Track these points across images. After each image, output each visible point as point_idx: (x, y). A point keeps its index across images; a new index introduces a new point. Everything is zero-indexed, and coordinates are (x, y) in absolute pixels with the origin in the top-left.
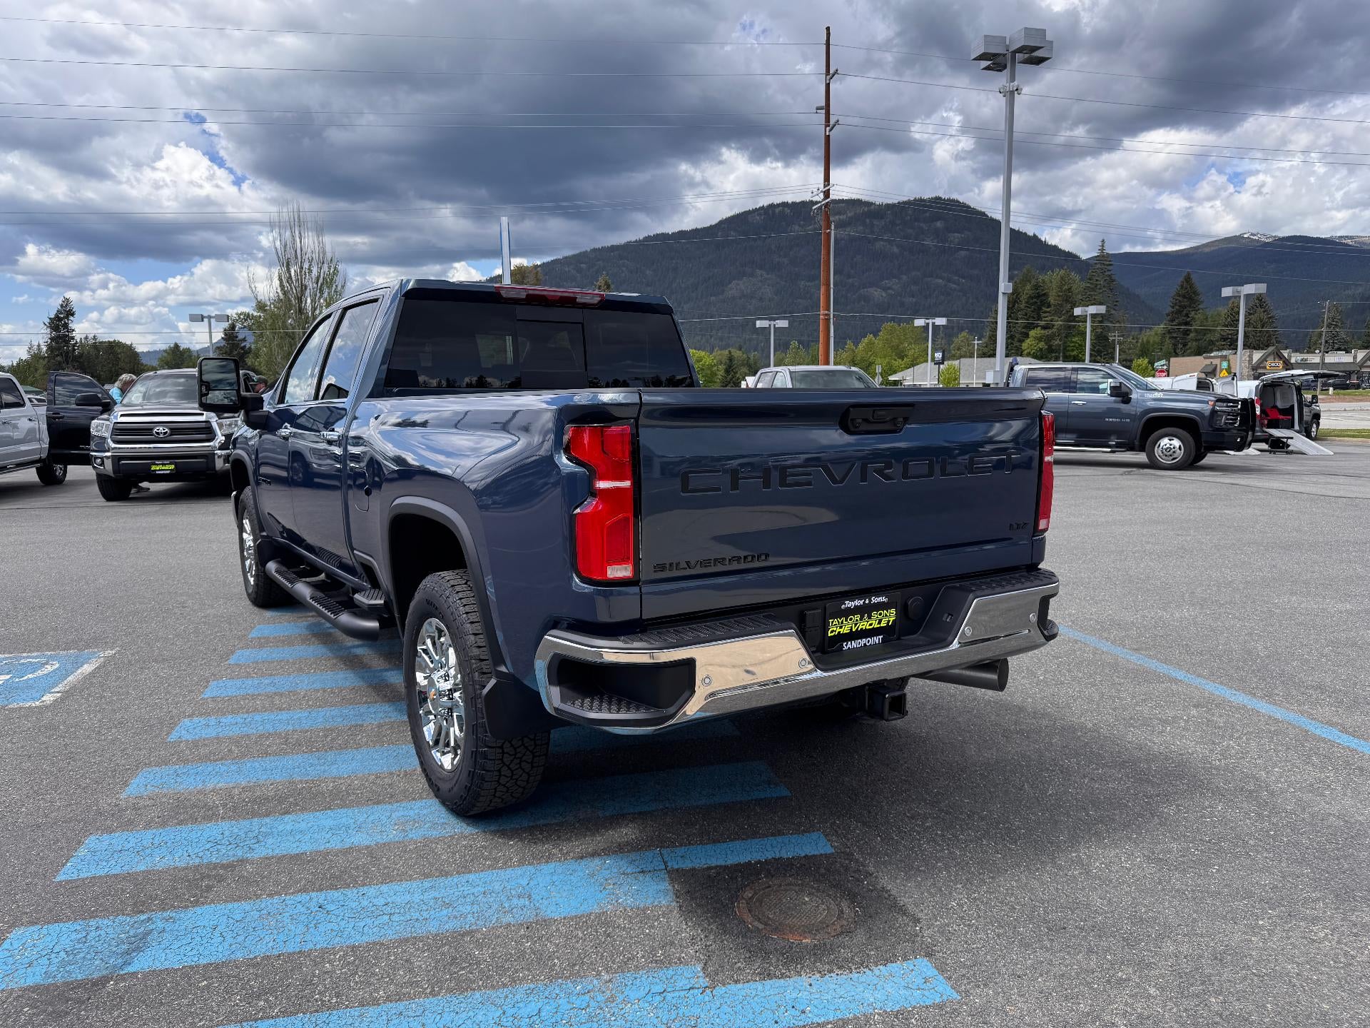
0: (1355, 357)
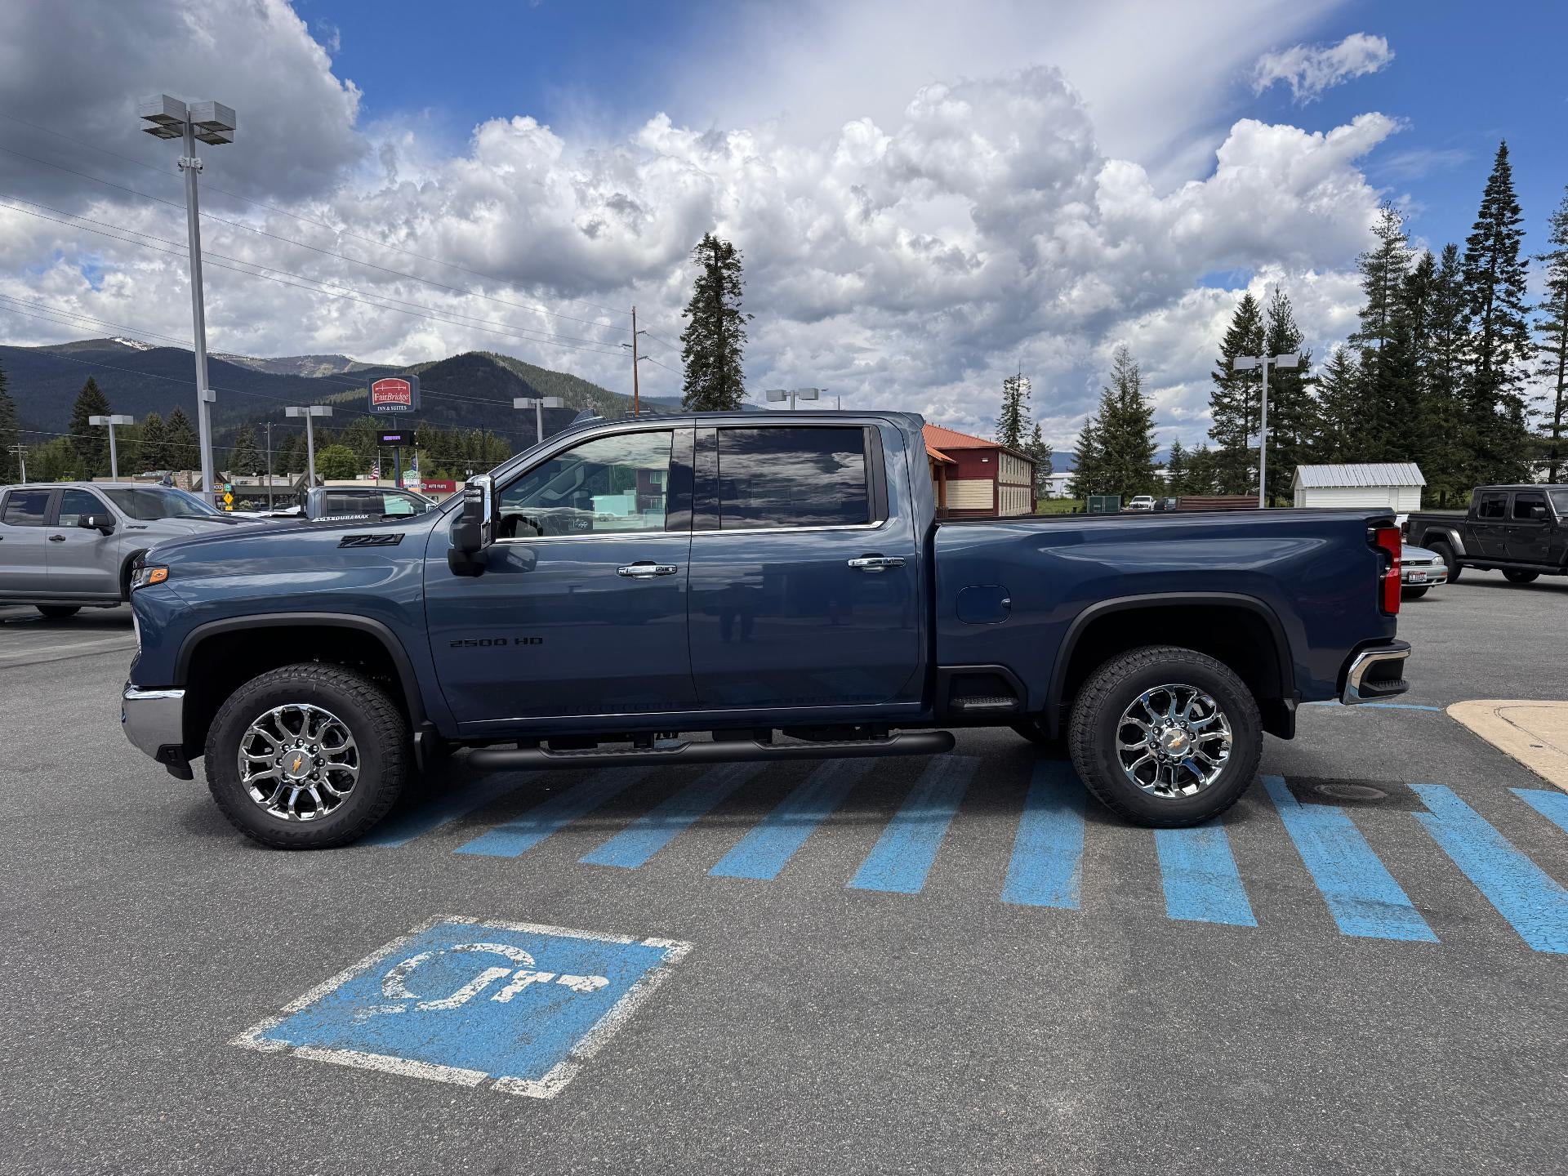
0: (291, 481)
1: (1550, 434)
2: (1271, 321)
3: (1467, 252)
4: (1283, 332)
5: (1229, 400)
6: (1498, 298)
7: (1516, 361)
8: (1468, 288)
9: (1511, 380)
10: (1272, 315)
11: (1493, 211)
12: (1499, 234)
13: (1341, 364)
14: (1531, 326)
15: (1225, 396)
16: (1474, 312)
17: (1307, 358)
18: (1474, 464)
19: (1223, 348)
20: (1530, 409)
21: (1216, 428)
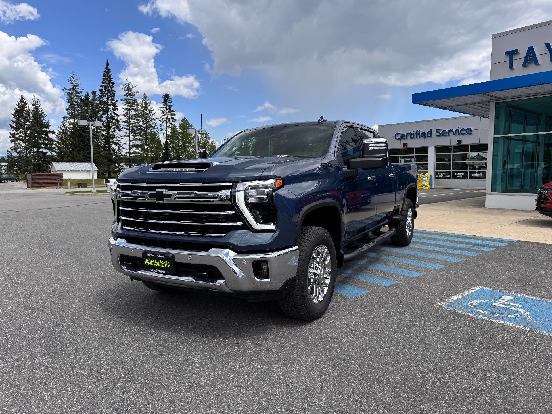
1: (128, 155)
2: (33, 107)
3: (100, 94)
4: (38, 112)
5: (18, 136)
6: (110, 111)
7: (117, 131)
8: (101, 106)
9: (116, 138)
10: (33, 105)
11: (106, 82)
12: (109, 90)
13: (64, 127)
14: (120, 121)
15: (16, 134)
16: (103, 114)
17: (48, 123)
18: (108, 164)
19: (13, 115)
20: (122, 147)
21: (14, 147)
